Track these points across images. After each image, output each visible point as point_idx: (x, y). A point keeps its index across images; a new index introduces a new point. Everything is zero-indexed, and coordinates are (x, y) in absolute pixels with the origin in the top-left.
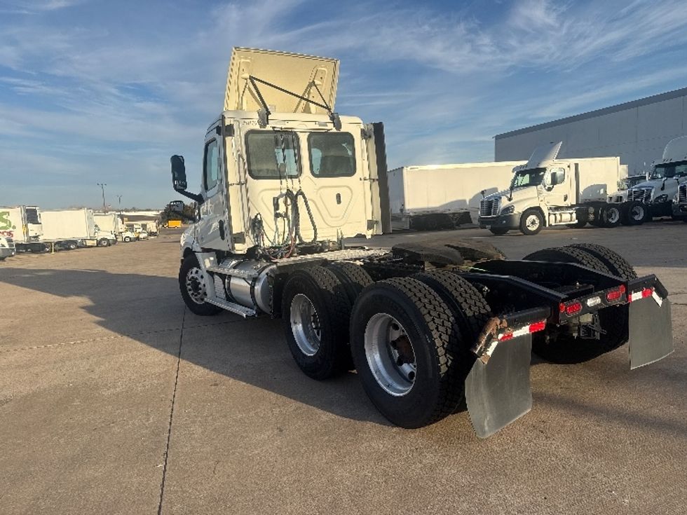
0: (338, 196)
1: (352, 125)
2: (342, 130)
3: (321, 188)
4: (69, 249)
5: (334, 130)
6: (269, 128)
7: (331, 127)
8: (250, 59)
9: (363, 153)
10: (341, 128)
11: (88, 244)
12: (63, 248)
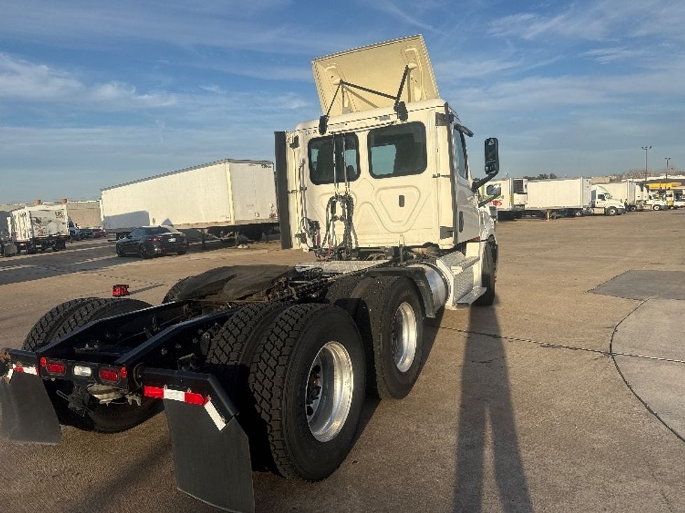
0: (402, 199)
1: (423, 111)
2: (409, 120)
3: (380, 189)
4: (575, 216)
5: (399, 122)
6: (327, 134)
7: (395, 119)
8: (336, 65)
9: (437, 143)
10: (407, 118)
11: (595, 213)
12: (562, 216)
